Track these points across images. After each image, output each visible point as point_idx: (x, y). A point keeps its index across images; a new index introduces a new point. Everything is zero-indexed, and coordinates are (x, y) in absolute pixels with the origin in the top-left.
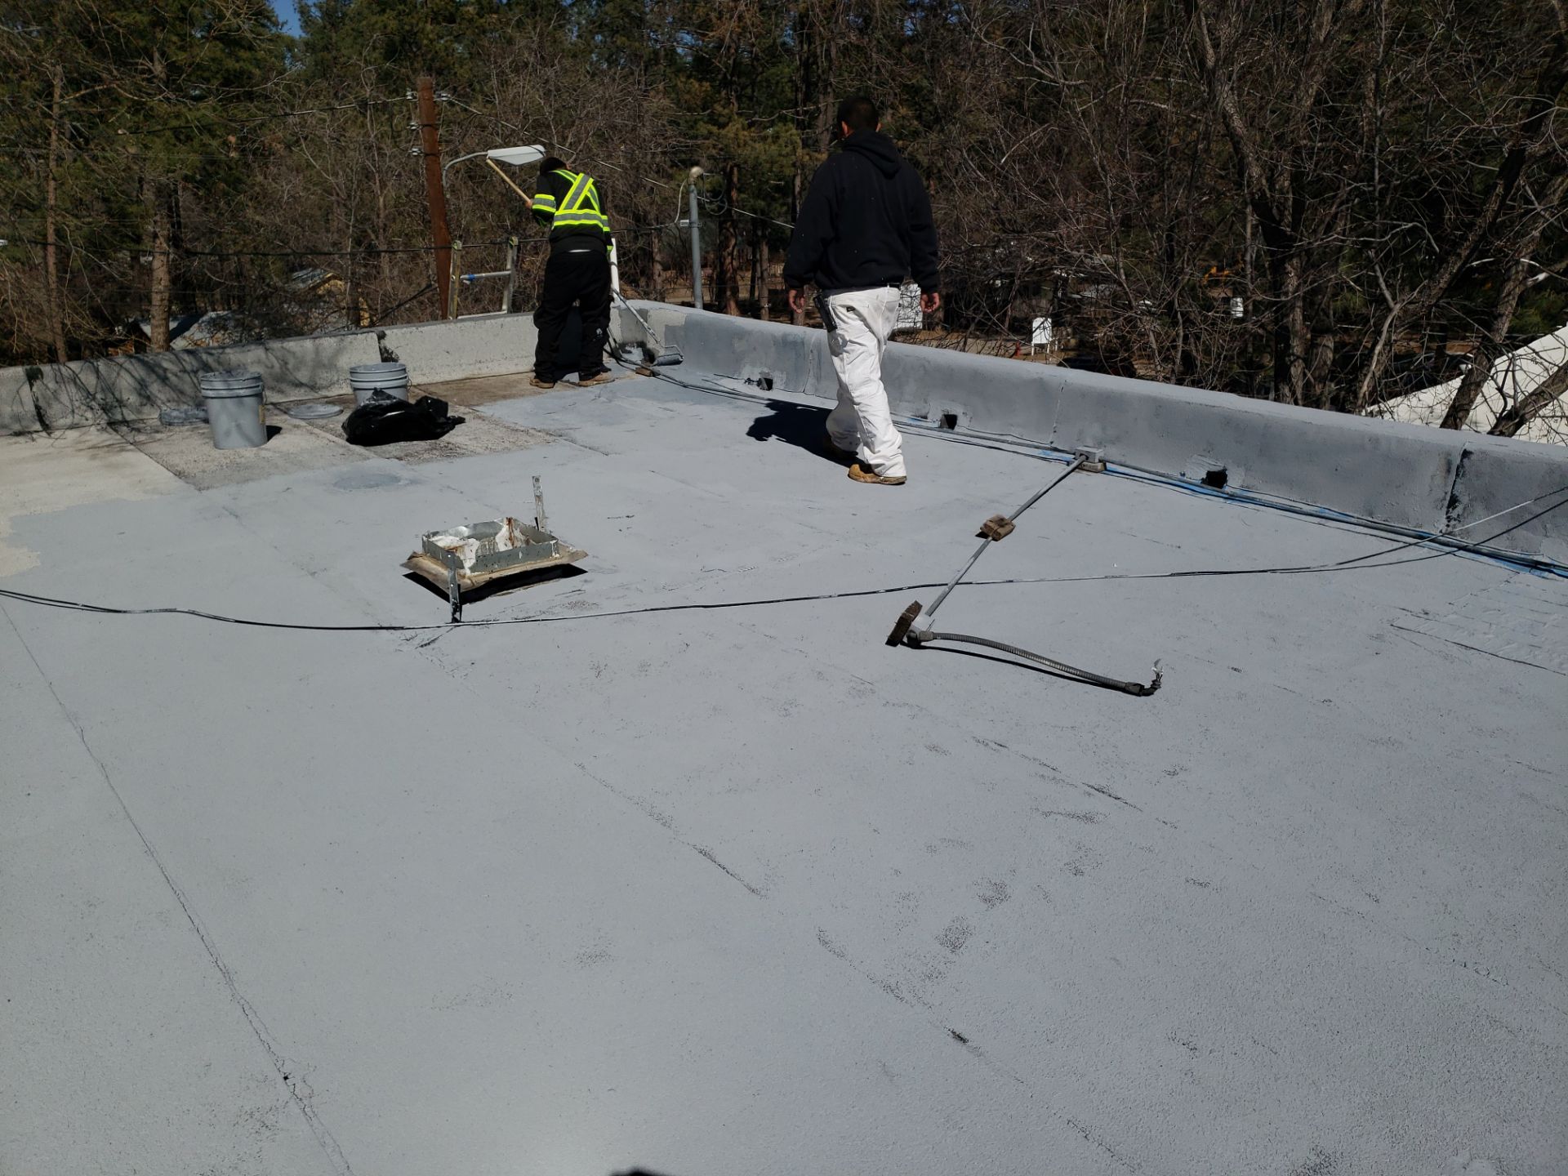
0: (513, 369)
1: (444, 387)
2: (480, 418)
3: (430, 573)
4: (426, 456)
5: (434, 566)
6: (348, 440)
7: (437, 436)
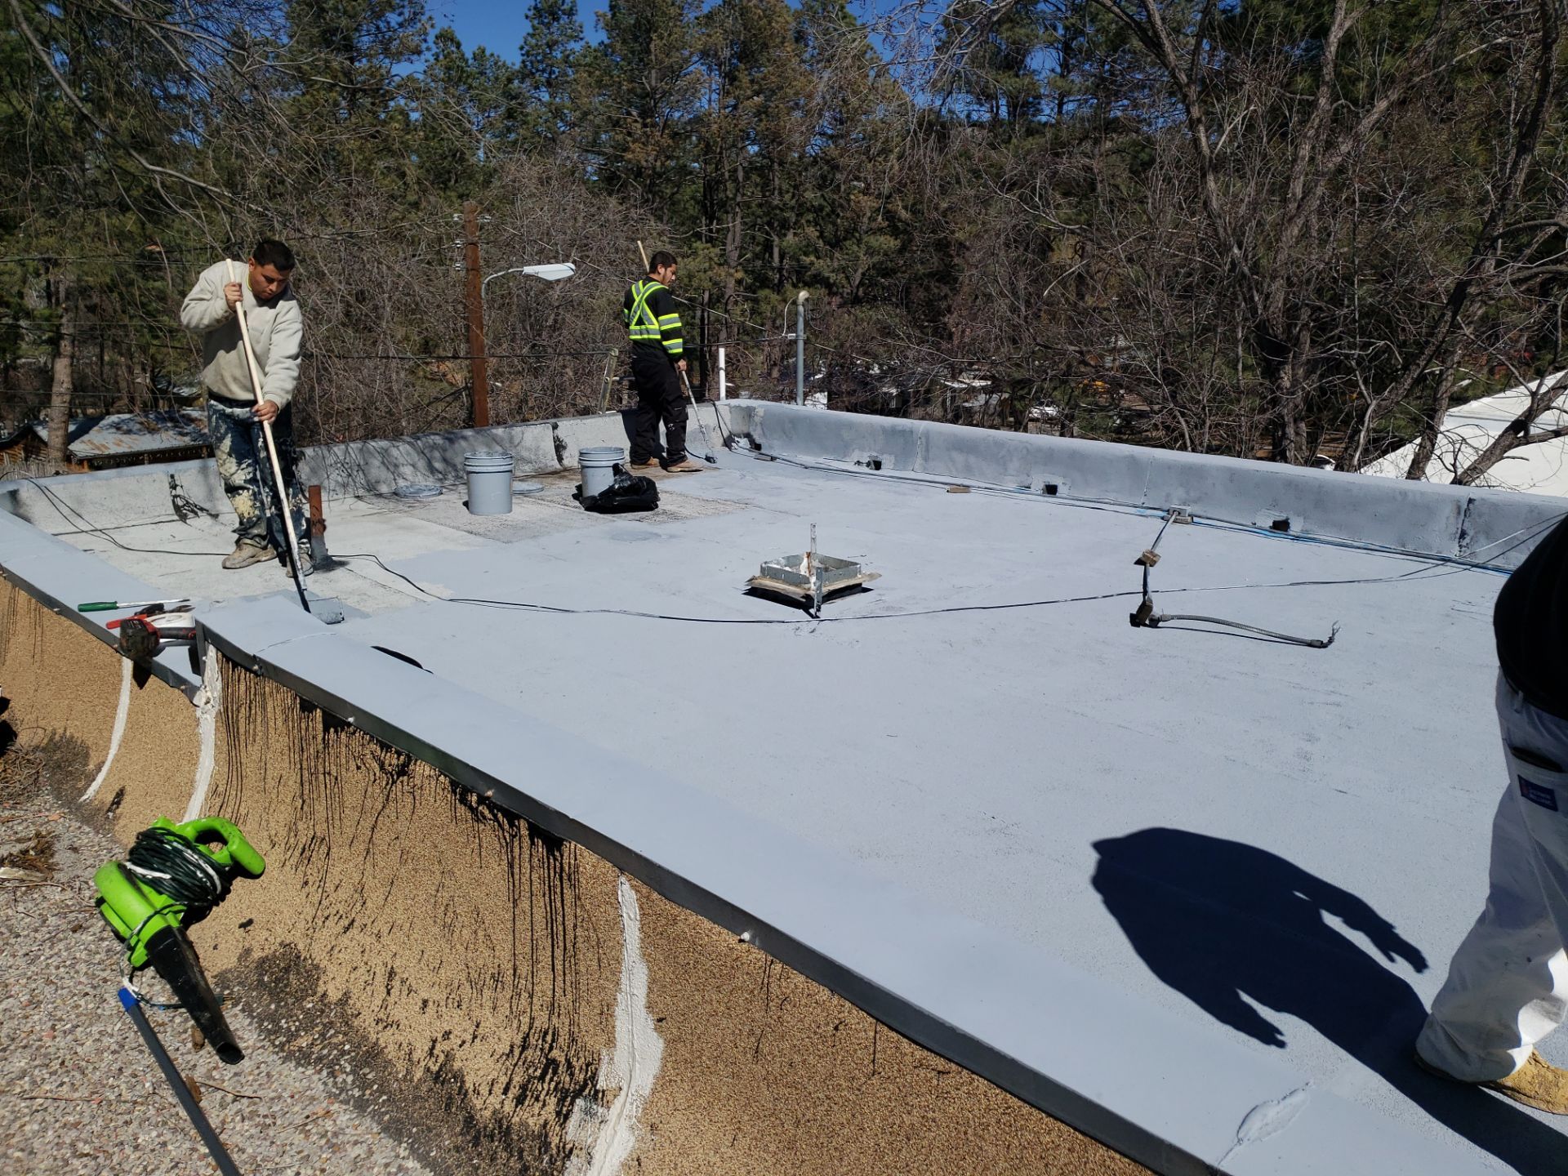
5: (776, 584)
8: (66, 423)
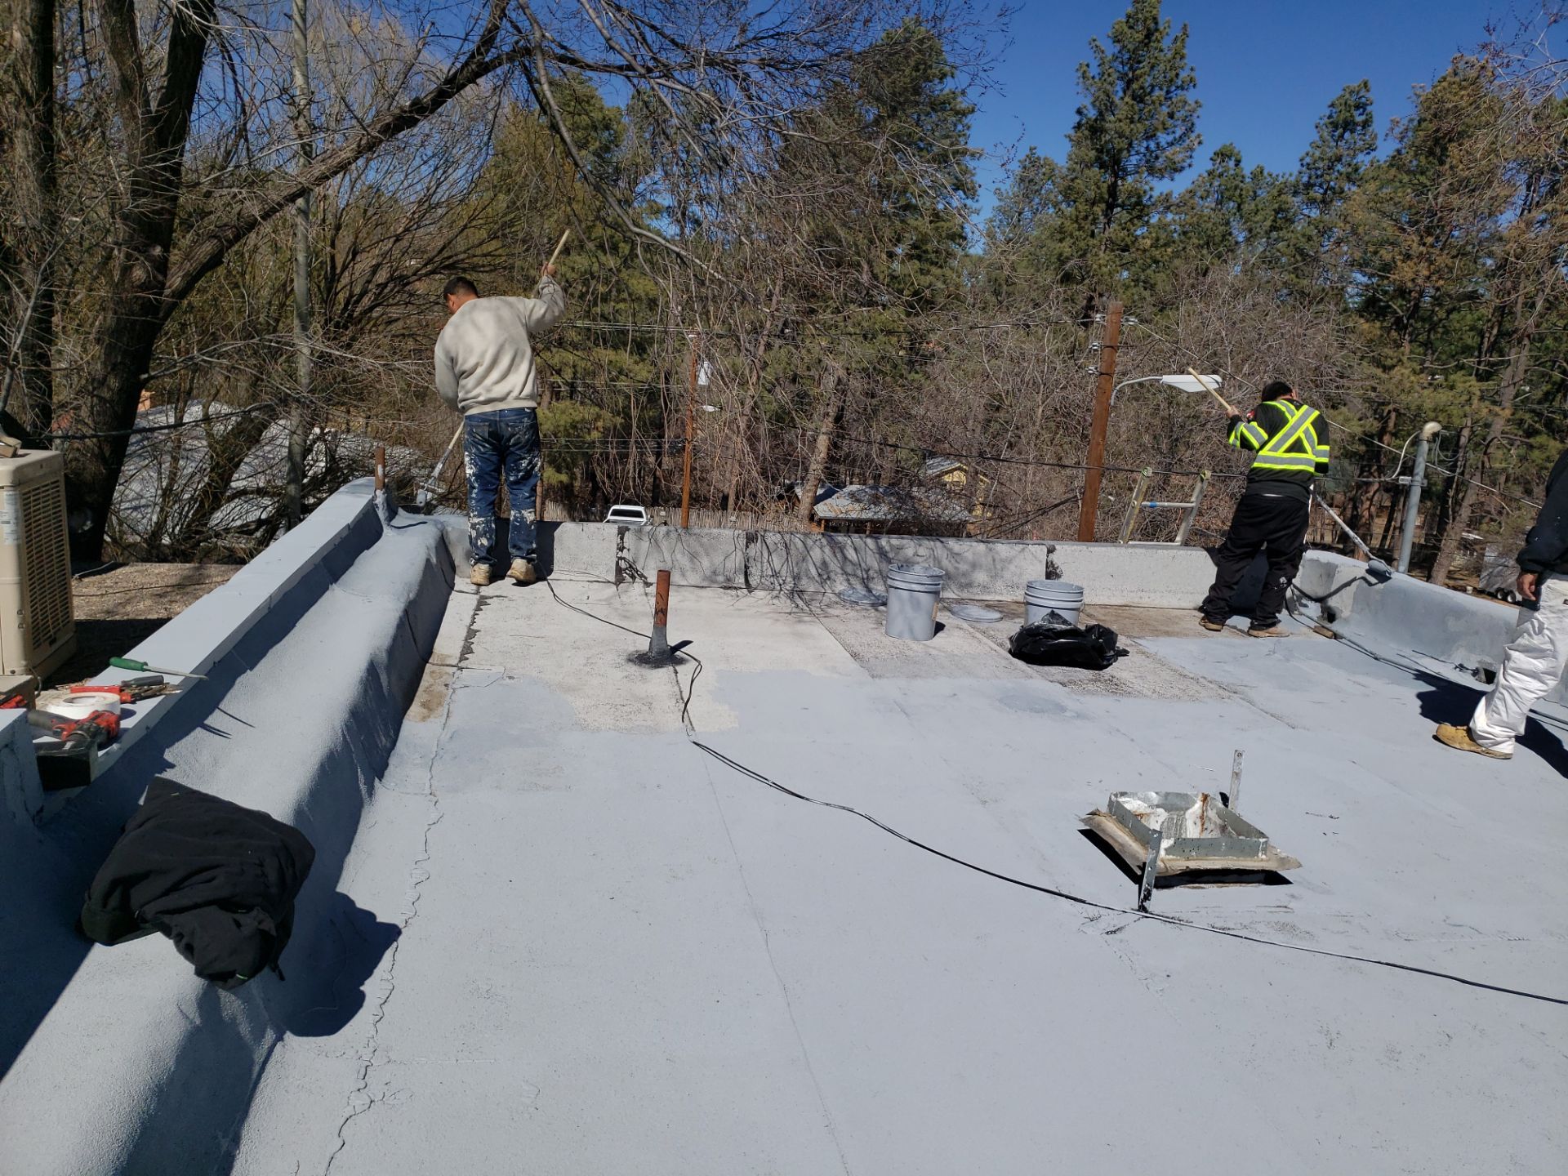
0: (1175, 603)
1: (1103, 611)
2: (1143, 653)
3: (1116, 841)
4: (1090, 687)
5: (1120, 833)
6: (1010, 652)
7: (1101, 667)
8: (816, 486)
